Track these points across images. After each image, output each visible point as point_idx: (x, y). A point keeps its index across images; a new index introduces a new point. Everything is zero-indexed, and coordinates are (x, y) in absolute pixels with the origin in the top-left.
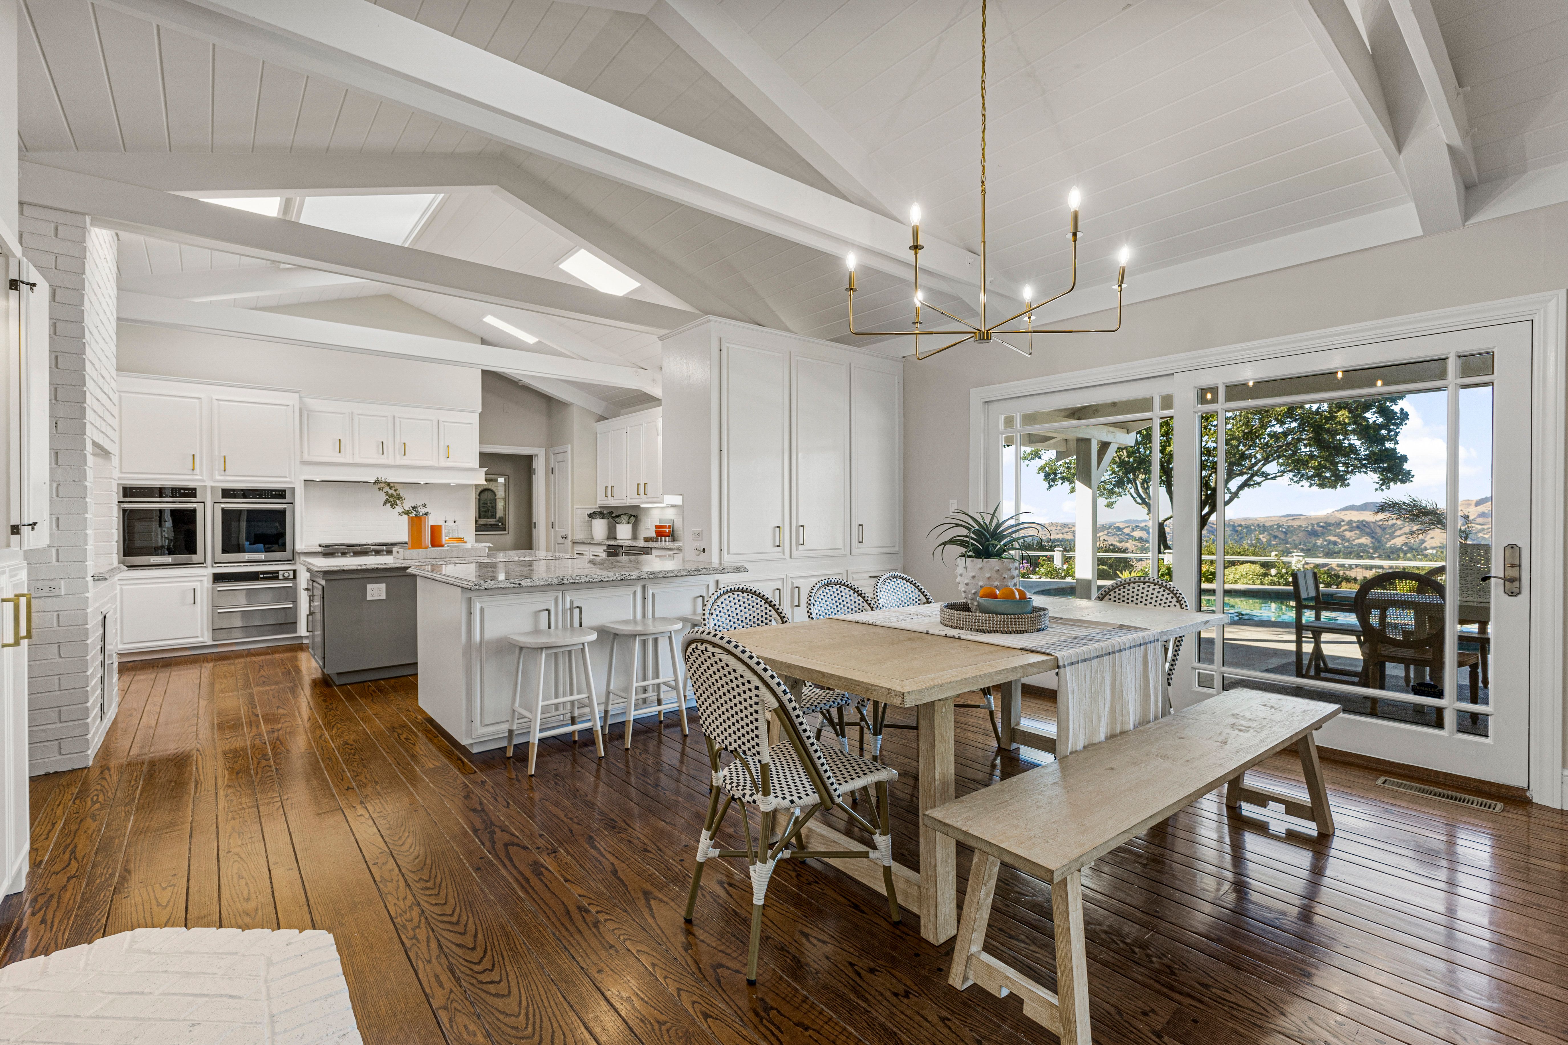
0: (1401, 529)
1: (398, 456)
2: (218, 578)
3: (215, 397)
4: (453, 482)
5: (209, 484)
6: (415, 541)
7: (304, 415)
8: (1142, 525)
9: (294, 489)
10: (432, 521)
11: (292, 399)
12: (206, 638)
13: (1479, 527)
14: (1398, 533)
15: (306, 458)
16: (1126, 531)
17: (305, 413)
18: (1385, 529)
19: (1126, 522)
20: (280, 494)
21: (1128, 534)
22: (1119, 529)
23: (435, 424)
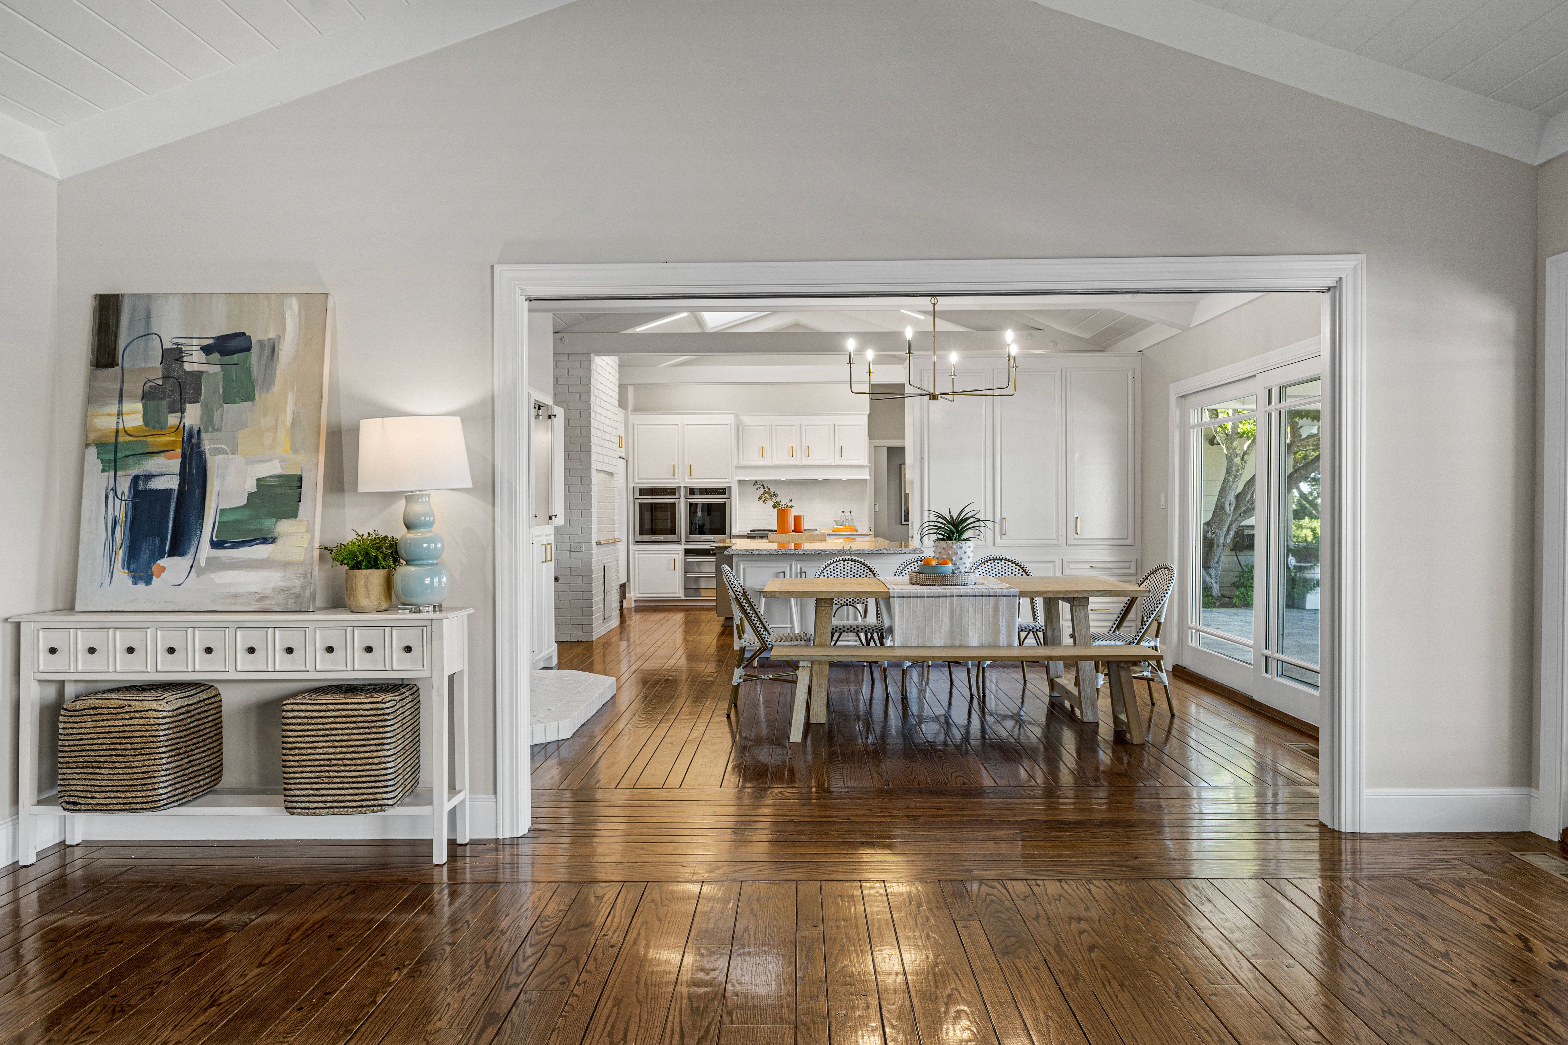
1: (804, 457)
2: (688, 552)
3: (686, 423)
4: (844, 477)
5: (682, 485)
6: (782, 527)
7: (740, 429)
9: (730, 487)
10: (794, 512)
11: (730, 419)
12: (680, 594)
15: (742, 463)
17: (741, 428)
20: (722, 491)
23: (832, 427)
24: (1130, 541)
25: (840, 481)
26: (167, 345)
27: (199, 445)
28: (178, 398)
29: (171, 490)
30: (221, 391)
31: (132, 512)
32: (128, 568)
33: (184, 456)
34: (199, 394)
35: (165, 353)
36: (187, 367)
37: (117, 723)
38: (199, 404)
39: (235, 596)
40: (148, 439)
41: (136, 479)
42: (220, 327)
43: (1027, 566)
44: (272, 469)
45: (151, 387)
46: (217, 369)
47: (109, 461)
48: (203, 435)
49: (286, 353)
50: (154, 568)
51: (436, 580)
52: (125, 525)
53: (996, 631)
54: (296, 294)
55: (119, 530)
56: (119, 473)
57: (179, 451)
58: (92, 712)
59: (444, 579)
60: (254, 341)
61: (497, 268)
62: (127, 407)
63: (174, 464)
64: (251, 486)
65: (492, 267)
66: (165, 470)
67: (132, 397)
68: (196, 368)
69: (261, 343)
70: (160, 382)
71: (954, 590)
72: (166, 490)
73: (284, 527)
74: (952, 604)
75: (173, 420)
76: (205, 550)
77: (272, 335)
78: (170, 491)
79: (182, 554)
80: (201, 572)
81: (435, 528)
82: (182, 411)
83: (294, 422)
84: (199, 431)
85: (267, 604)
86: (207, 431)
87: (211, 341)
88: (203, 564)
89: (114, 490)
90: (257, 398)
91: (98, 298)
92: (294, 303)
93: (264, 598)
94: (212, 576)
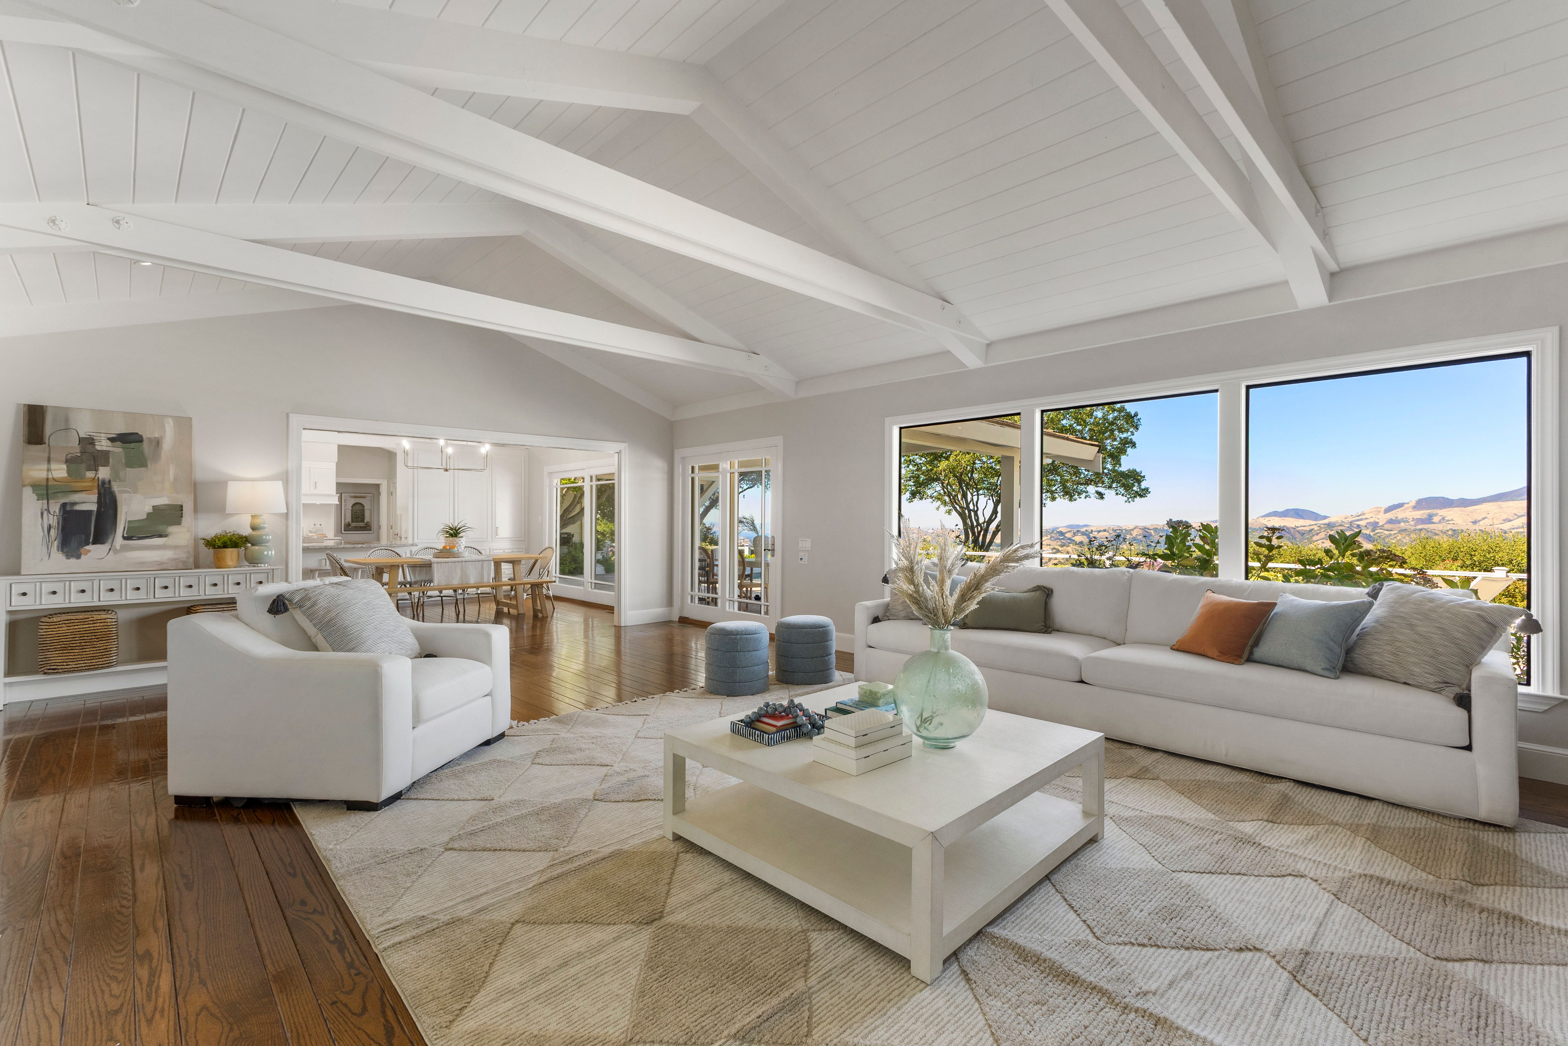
0: (1317, 534)
8: (1083, 530)
13: (1387, 533)
14: (1315, 538)
16: (1068, 535)
18: (1303, 534)
19: (1068, 527)
21: (1069, 539)
22: (1062, 533)
24: (522, 539)
25: (315, 505)
26: (82, 435)
27: (110, 488)
28: (93, 463)
29: (91, 511)
30: (124, 461)
31: (63, 521)
32: (62, 551)
33: (99, 494)
34: (108, 462)
35: (81, 440)
36: (98, 448)
37: (84, 626)
38: (108, 468)
39: (142, 563)
40: (72, 484)
41: (64, 505)
42: (121, 428)
43: (482, 551)
44: (163, 501)
45: (72, 457)
46: (120, 450)
47: (42, 495)
48: (113, 483)
49: (167, 444)
50: (82, 550)
51: (270, 552)
52: (58, 529)
53: (482, 575)
54: (171, 416)
55: (53, 532)
56: (50, 501)
57: (96, 491)
58: (66, 622)
59: (273, 552)
60: (144, 438)
61: (291, 415)
62: (53, 466)
63: (94, 497)
64: (149, 509)
65: (287, 415)
66: (85, 500)
67: (58, 461)
68: (104, 448)
69: (150, 439)
70: (79, 455)
71: (460, 559)
72: (88, 511)
73: (172, 529)
74: (462, 565)
75: (90, 474)
76: (119, 541)
77: (157, 435)
78: (89, 512)
79: (103, 543)
80: (116, 552)
81: (267, 530)
82: (97, 470)
83: (175, 479)
84: (110, 481)
85: (164, 566)
86: (115, 481)
87: (115, 436)
88: (118, 547)
89: (48, 511)
90: (149, 466)
91: (26, 408)
92: (170, 421)
93: (163, 563)
94: (125, 554)
